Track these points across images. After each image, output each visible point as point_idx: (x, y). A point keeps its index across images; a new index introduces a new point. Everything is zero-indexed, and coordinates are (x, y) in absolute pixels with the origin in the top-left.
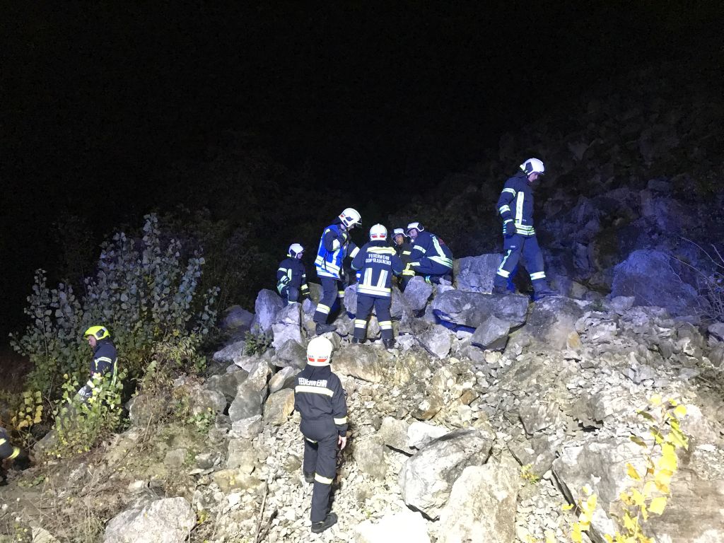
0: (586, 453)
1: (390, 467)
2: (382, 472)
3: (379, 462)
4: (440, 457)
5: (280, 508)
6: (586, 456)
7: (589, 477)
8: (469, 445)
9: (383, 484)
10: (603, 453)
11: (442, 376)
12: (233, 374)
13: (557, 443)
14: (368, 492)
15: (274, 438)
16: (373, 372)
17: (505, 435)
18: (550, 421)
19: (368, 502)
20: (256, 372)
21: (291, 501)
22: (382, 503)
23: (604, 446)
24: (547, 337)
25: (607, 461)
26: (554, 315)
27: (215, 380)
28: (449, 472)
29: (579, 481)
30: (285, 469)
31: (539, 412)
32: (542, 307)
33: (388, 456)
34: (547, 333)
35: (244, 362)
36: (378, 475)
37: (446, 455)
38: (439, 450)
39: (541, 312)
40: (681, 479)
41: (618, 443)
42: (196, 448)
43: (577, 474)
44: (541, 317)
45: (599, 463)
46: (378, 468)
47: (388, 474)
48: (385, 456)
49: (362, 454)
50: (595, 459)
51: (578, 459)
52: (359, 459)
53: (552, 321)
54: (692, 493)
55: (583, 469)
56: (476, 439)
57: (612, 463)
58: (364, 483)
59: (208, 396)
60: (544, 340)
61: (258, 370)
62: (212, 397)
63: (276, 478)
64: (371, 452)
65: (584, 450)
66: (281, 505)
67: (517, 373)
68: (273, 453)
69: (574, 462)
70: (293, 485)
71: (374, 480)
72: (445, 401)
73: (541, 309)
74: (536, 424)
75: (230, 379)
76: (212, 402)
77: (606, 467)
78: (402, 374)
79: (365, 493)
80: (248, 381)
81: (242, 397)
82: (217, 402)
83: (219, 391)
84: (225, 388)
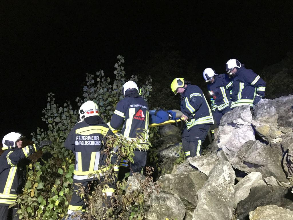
12: (188, 175)
20: (221, 177)
27: (168, 179)
35: (200, 162)
59: (164, 200)
61: (224, 174)
62: (169, 203)
75: (186, 181)
76: (168, 209)
80: (211, 187)
81: (205, 207)
82: (174, 210)
83: (176, 195)
84: (181, 192)
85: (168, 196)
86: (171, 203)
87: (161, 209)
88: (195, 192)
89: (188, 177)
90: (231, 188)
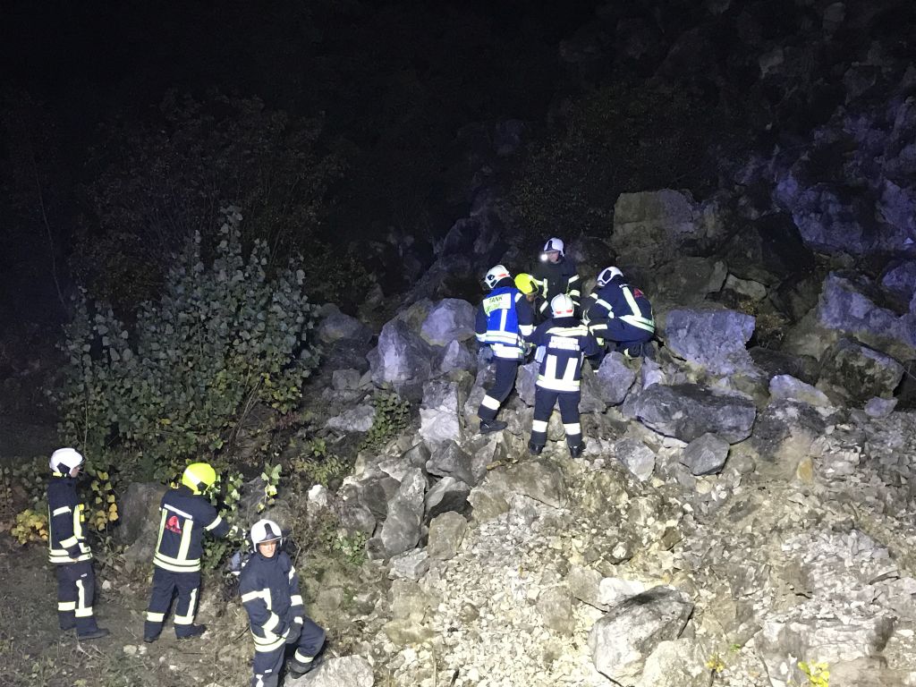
0: (787, 631)
1: (579, 623)
2: (570, 628)
3: (567, 616)
4: (634, 625)
5: (462, 666)
6: (787, 634)
7: (786, 656)
8: (667, 611)
9: (571, 641)
10: (802, 635)
11: (641, 511)
12: (378, 483)
13: (762, 612)
14: (556, 653)
15: (445, 581)
16: (556, 497)
17: (709, 593)
18: (758, 586)
19: (556, 664)
20: (411, 488)
21: (472, 659)
22: (571, 666)
23: (804, 627)
24: (777, 455)
25: (804, 643)
26: (788, 428)
27: (356, 488)
28: (644, 642)
29: (777, 658)
30: (462, 620)
31: (747, 574)
32: (774, 414)
33: (576, 609)
34: (777, 450)
35: (392, 468)
36: (565, 631)
37: (641, 623)
38: (634, 617)
39: (772, 421)
40: (870, 667)
41: (817, 626)
42: (351, 585)
43: (776, 651)
44: (771, 428)
45: (797, 644)
46: (566, 623)
47: (576, 630)
48: (574, 610)
49: (547, 606)
50: (794, 639)
51: (779, 635)
52: (545, 612)
53: (784, 435)
54: (878, 680)
55: (782, 646)
56: (675, 604)
57: (809, 647)
58: (551, 641)
59: (354, 514)
60: (772, 460)
61: (414, 484)
62: (359, 517)
63: (452, 630)
64: (558, 605)
65: (786, 628)
66: (462, 663)
67: (732, 511)
68: (446, 599)
69: (775, 639)
70: (472, 641)
71: (561, 637)
72: (644, 541)
73: (773, 417)
74: (742, 588)
75: (376, 490)
76: (358, 522)
77: (803, 649)
78: (593, 498)
79: (552, 653)
80: (401, 497)
81: (395, 517)
82: (364, 523)
83: (365, 507)
84: (371, 503)
85: (358, 510)
86: (361, 517)
87: (350, 523)
88: (386, 502)
89: (378, 485)
90: (420, 497)
